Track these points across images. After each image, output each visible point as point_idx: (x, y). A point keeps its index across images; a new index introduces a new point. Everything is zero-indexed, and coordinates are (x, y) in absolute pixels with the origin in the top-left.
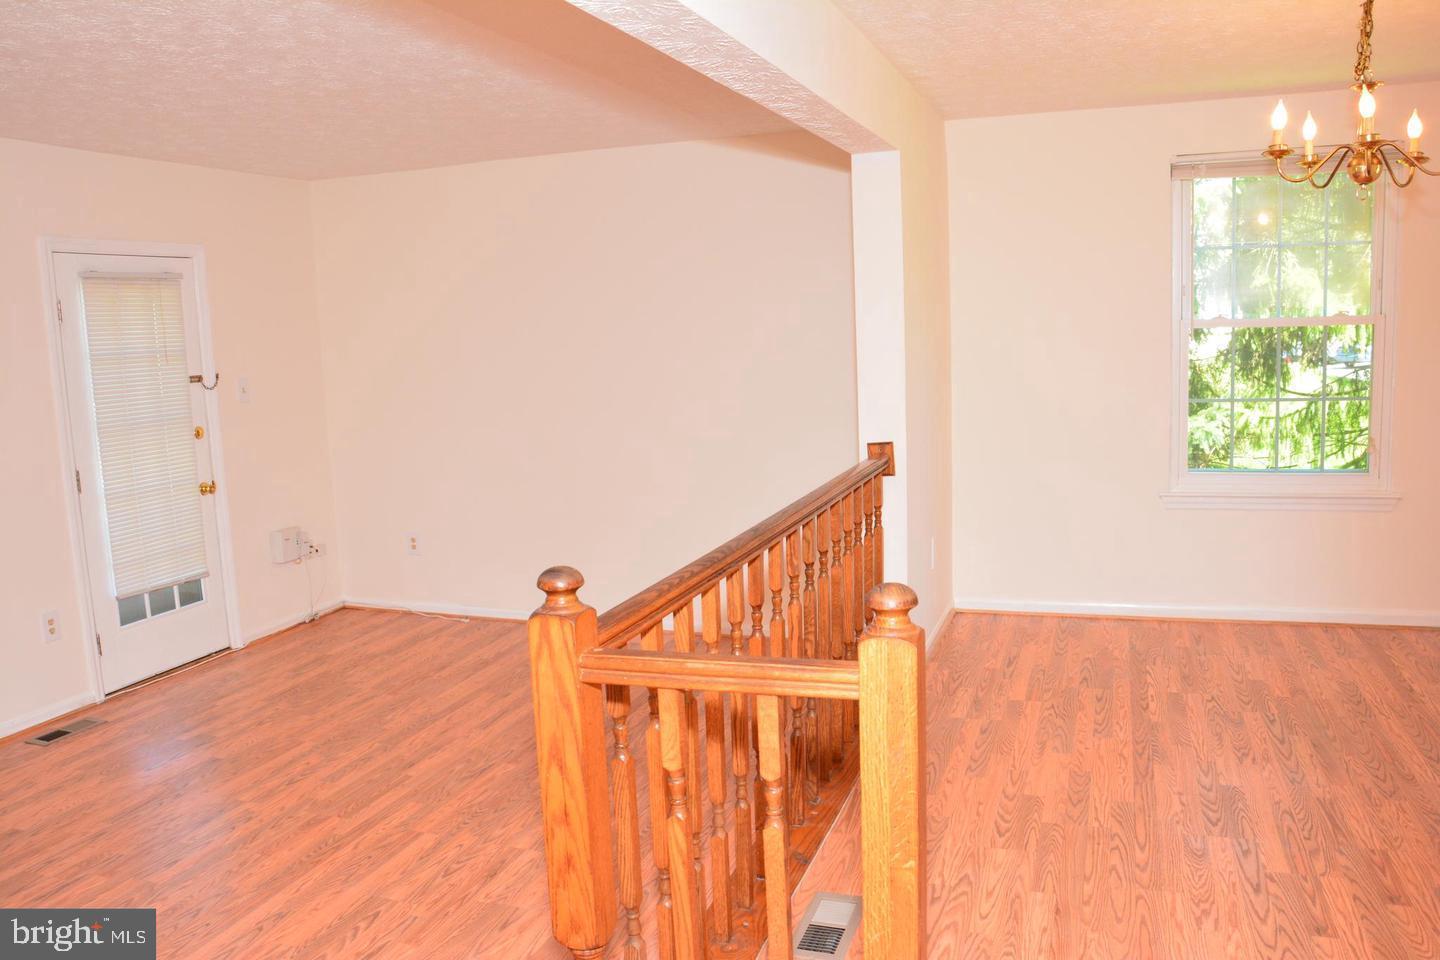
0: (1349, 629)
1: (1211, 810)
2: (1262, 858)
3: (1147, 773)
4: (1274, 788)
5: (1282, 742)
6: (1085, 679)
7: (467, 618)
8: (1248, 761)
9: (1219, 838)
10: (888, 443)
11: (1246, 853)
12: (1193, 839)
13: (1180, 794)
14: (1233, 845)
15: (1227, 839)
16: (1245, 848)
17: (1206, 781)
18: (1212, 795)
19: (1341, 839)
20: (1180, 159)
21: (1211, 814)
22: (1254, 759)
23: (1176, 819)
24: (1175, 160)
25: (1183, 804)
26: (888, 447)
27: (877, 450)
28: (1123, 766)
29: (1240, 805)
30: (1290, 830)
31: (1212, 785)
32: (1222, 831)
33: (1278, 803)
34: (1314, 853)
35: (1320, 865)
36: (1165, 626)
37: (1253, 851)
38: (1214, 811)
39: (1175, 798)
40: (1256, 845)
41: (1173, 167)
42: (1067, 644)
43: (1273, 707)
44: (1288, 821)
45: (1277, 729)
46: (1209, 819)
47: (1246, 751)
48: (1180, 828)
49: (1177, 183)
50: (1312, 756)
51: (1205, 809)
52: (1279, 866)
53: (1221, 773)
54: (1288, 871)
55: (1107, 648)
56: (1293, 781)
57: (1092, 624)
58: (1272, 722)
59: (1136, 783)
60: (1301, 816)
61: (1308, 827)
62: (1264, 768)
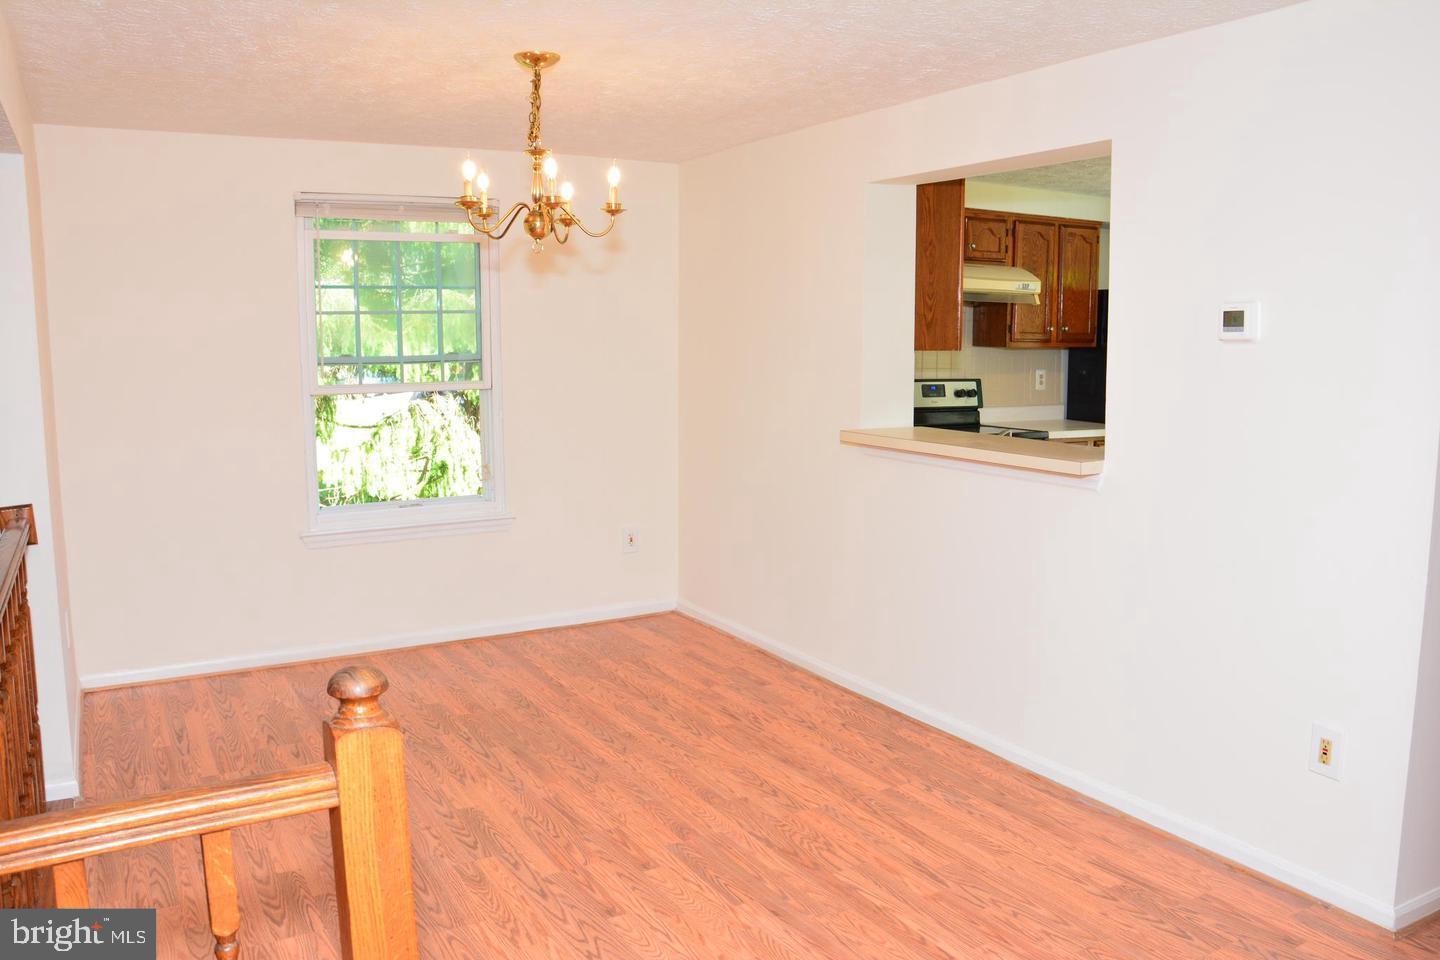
1: (464, 835)
2: (531, 865)
4: (504, 800)
5: (487, 756)
6: (270, 738)
8: (469, 781)
9: (486, 859)
10: (27, 506)
11: (516, 865)
12: (466, 869)
13: (428, 828)
14: (501, 862)
15: (493, 858)
16: (513, 861)
17: (444, 809)
18: (456, 821)
19: (581, 828)
20: (305, 196)
21: (464, 838)
22: (473, 779)
23: (439, 853)
24: (300, 197)
25: (436, 837)
26: (26, 509)
27: (12, 515)
29: (486, 824)
30: (539, 834)
31: (451, 813)
32: (485, 853)
33: (515, 812)
34: (568, 847)
35: (579, 857)
36: (320, 668)
37: (519, 860)
38: (469, 836)
39: (426, 832)
40: (520, 856)
41: (297, 204)
42: (231, 706)
43: (460, 725)
44: (533, 827)
45: (475, 745)
46: (468, 846)
47: (462, 772)
48: (446, 860)
49: (301, 220)
50: (518, 763)
51: (459, 836)
52: (549, 869)
53: (453, 799)
54: (557, 870)
55: (276, 701)
56: (516, 789)
57: (246, 679)
58: (468, 739)
60: (540, 818)
61: (551, 827)
62: (486, 784)
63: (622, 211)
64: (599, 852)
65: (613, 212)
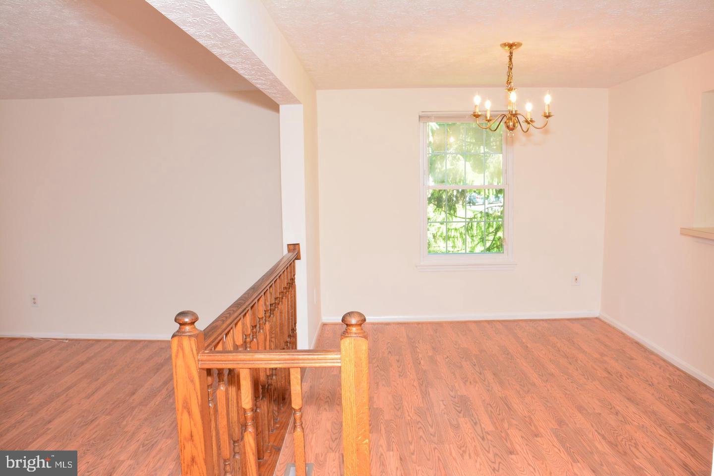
0: (498, 323)
1: (457, 406)
2: (483, 425)
3: (426, 393)
4: (481, 394)
5: (480, 374)
6: (390, 352)
7: (67, 339)
8: (468, 383)
9: (463, 419)
10: (297, 244)
11: (476, 424)
12: (453, 421)
13: (443, 401)
14: (470, 421)
15: (466, 419)
16: (475, 421)
17: (452, 394)
18: (456, 400)
19: (512, 413)
20: (423, 113)
21: (457, 408)
22: (470, 382)
23: (443, 412)
24: (421, 114)
25: (445, 405)
26: (297, 245)
27: (292, 247)
28: (415, 390)
29: (469, 403)
30: (491, 412)
31: (455, 396)
32: (464, 415)
33: (484, 401)
34: (503, 420)
35: (506, 425)
36: (420, 326)
37: (478, 422)
38: (458, 407)
39: (441, 402)
40: (479, 420)
41: (420, 117)
42: (378, 337)
43: (474, 358)
44: (490, 409)
45: (477, 369)
46: (458, 411)
47: (466, 379)
48: (445, 416)
49: (422, 124)
50: (493, 379)
51: (455, 406)
52: (490, 428)
53: (458, 390)
54: (494, 429)
55: (396, 337)
56: (488, 390)
57: (387, 326)
58: (475, 365)
59: (423, 398)
60: (494, 405)
61: (498, 410)
62: (475, 386)
63: (552, 116)
64: (517, 425)
65: (548, 117)
